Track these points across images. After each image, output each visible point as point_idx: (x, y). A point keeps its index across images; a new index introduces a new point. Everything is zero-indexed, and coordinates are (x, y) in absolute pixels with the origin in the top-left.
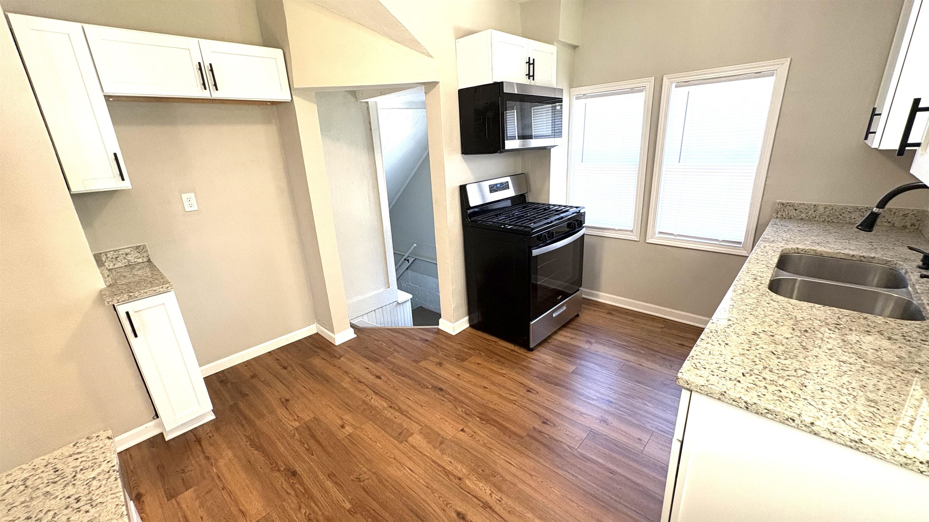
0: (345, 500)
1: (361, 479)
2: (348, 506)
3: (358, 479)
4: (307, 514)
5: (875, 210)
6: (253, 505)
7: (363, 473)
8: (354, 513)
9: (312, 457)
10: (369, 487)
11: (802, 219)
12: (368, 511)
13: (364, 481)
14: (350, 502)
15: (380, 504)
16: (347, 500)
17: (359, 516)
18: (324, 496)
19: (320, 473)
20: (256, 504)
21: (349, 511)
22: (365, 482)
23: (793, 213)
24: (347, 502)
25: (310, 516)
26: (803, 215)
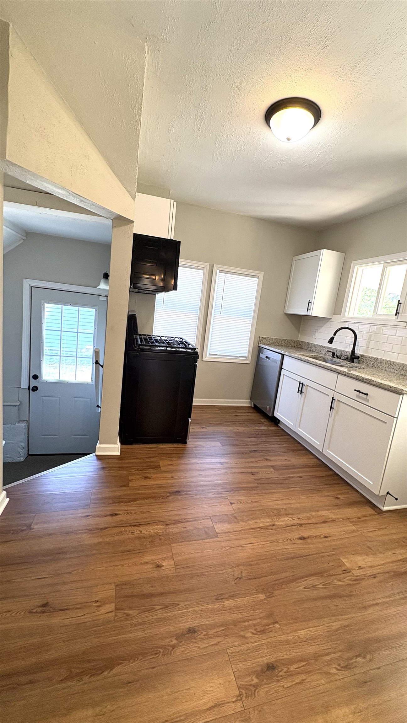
0: (256, 596)
1: (239, 577)
2: (262, 596)
3: (236, 579)
4: (255, 632)
5: (333, 336)
6: (211, 689)
7: (232, 573)
8: (271, 594)
9: (180, 606)
10: (251, 575)
11: (268, 344)
12: (275, 584)
13: (242, 575)
14: (259, 593)
15: (272, 574)
16: (256, 595)
17: (276, 592)
18: (241, 611)
19: (210, 606)
20: (211, 685)
21: (268, 597)
22: (244, 575)
23: (266, 342)
24: (258, 596)
25: (259, 630)
26: (269, 343)
